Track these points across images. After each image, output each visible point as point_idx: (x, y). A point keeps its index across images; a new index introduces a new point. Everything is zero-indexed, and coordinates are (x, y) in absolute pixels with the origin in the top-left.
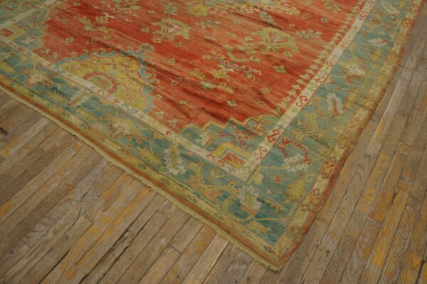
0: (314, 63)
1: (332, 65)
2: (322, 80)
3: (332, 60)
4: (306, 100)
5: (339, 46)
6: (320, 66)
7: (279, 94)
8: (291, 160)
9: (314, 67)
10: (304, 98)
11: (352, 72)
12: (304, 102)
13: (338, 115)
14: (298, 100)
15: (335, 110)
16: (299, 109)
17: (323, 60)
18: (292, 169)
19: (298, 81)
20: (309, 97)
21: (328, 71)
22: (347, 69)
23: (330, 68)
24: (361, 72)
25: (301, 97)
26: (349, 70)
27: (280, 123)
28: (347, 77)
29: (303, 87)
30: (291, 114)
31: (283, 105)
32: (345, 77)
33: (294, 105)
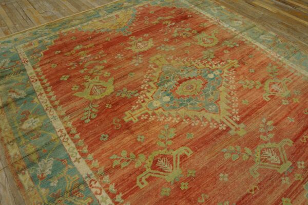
0: (57, 100)
1: (47, 109)
2: (39, 97)
3: (51, 113)
4: (33, 81)
5: (62, 127)
6: (52, 102)
7: (47, 71)
8: (8, 62)
9: (53, 98)
10: (35, 81)
11: (31, 119)
12: (32, 80)
13: (10, 91)
14: (36, 78)
15: (13, 92)
16: (30, 76)
17: (55, 107)
18: (4, 61)
19: (49, 83)
20: (33, 84)
21: (44, 105)
22: (36, 118)
23: (45, 108)
24: (26, 126)
25: (36, 80)
26: (34, 119)
27: (30, 65)
28: (29, 113)
29: (42, 84)
30: (30, 71)
31: (39, 69)
32: (31, 112)
33: (34, 74)
